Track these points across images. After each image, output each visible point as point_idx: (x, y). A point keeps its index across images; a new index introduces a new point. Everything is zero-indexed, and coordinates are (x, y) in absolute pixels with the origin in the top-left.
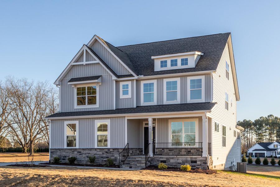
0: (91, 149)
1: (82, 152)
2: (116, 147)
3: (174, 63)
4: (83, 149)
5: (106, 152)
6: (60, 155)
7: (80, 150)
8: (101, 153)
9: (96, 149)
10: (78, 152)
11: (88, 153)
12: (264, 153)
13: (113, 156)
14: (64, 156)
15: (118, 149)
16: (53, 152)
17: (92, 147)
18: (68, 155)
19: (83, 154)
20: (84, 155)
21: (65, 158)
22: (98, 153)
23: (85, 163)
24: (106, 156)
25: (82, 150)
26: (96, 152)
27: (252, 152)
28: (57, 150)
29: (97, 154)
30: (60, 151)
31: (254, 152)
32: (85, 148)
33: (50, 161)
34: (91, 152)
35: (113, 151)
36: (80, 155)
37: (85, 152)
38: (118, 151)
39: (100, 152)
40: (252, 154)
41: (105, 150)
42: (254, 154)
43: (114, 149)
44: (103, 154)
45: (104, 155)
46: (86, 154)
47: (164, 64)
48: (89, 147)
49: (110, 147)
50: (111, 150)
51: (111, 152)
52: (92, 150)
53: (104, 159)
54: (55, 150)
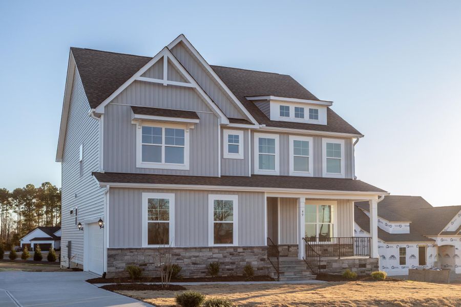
0: (201, 249)
1: (183, 254)
2: (248, 245)
3: (299, 112)
4: (186, 249)
5: (231, 254)
6: (132, 261)
7: (177, 251)
8: (221, 255)
9: (211, 248)
10: (173, 255)
11: (194, 257)
12: (51, 244)
13: (244, 261)
14: (141, 262)
15: (251, 248)
16: (115, 255)
17: (201, 245)
18: (151, 262)
19: (184, 257)
20: (187, 261)
21: (143, 267)
22: (215, 256)
23: (189, 275)
24: (231, 261)
25: (182, 250)
26: (211, 254)
27: (29, 242)
28: (126, 252)
29: (212, 258)
30: (132, 254)
31: (33, 243)
32: (188, 246)
33: (105, 274)
34: (201, 254)
35: (244, 252)
36: (178, 259)
37: (188, 254)
38: (251, 252)
39: (219, 253)
40: (29, 245)
41: (228, 250)
42: (32, 246)
43: (245, 248)
44: (225, 257)
45: (227, 260)
46: (190, 258)
47: (284, 111)
48: (197, 246)
49: (237, 245)
50: (240, 250)
51: (240, 253)
52: (204, 250)
53: (227, 267)
54: (120, 251)
